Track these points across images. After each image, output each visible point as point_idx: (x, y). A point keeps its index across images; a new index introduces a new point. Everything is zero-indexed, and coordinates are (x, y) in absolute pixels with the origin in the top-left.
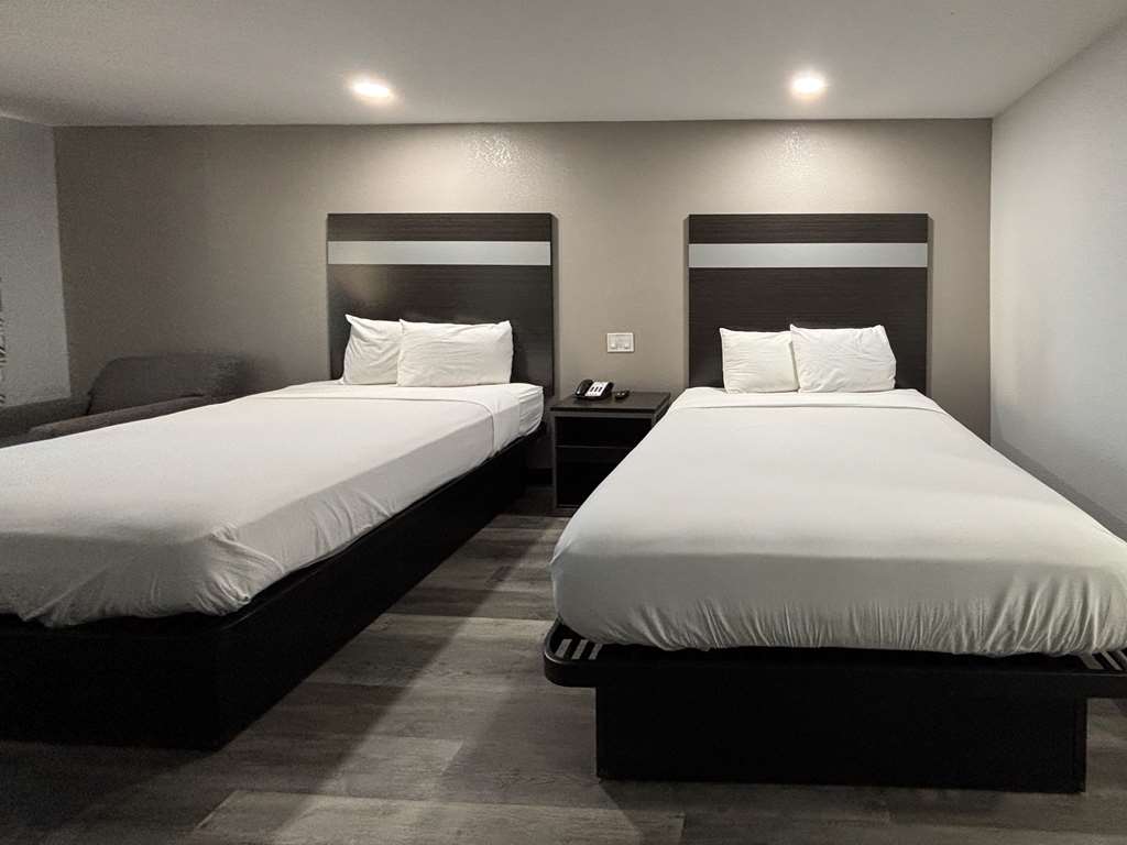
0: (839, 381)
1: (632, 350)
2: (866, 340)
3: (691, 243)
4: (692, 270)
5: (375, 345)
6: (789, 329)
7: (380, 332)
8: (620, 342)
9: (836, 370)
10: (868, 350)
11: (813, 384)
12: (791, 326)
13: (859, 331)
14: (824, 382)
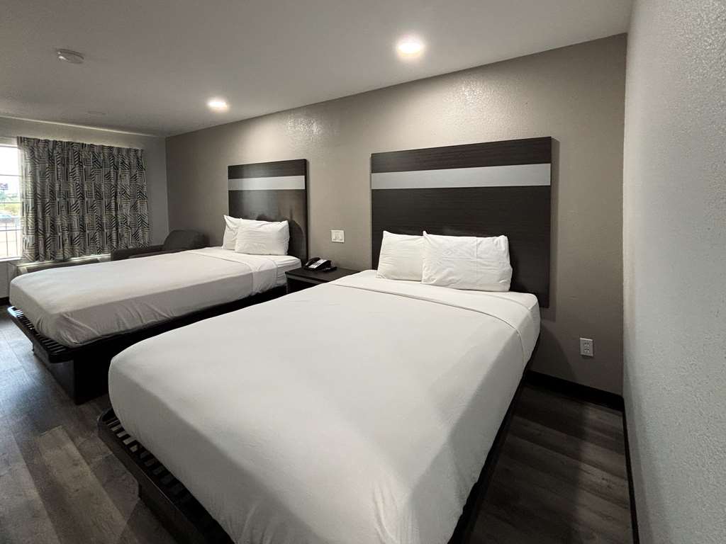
0: (450, 278)
1: (343, 241)
2: (481, 248)
3: (372, 172)
4: (373, 191)
5: (232, 230)
6: (422, 235)
7: (235, 224)
8: (338, 236)
9: (448, 270)
10: (483, 256)
11: (429, 279)
12: (425, 232)
13: (480, 239)
14: (438, 277)
